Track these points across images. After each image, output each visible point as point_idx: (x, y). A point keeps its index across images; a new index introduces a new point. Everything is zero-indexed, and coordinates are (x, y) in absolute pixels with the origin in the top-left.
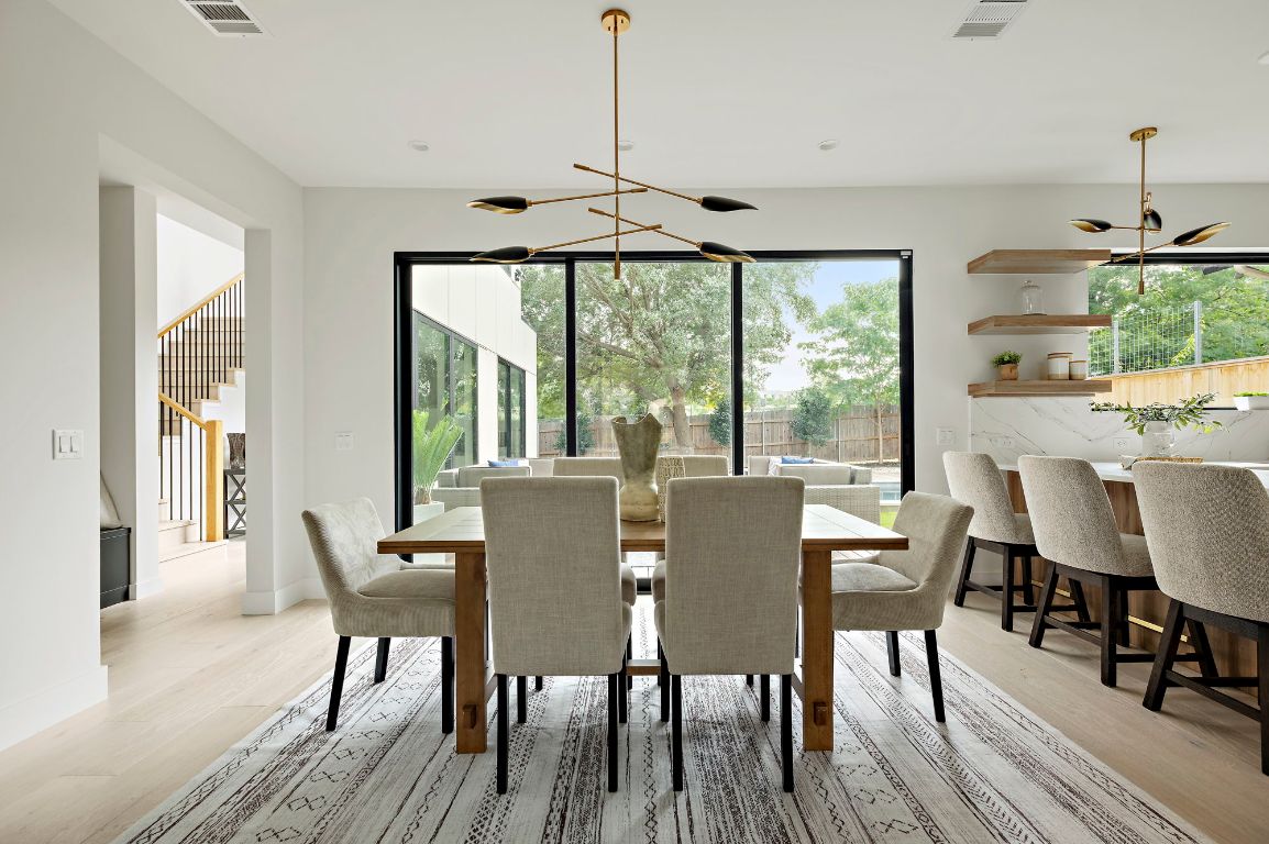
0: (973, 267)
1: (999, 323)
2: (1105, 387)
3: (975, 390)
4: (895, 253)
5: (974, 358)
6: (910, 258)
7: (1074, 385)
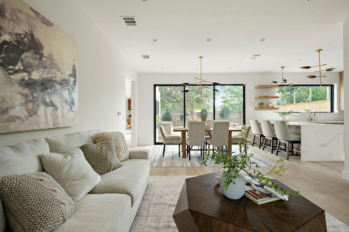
0: (256, 88)
1: (260, 97)
2: (278, 109)
3: (256, 109)
4: (242, 85)
5: (256, 103)
6: (245, 86)
7: (273, 108)
